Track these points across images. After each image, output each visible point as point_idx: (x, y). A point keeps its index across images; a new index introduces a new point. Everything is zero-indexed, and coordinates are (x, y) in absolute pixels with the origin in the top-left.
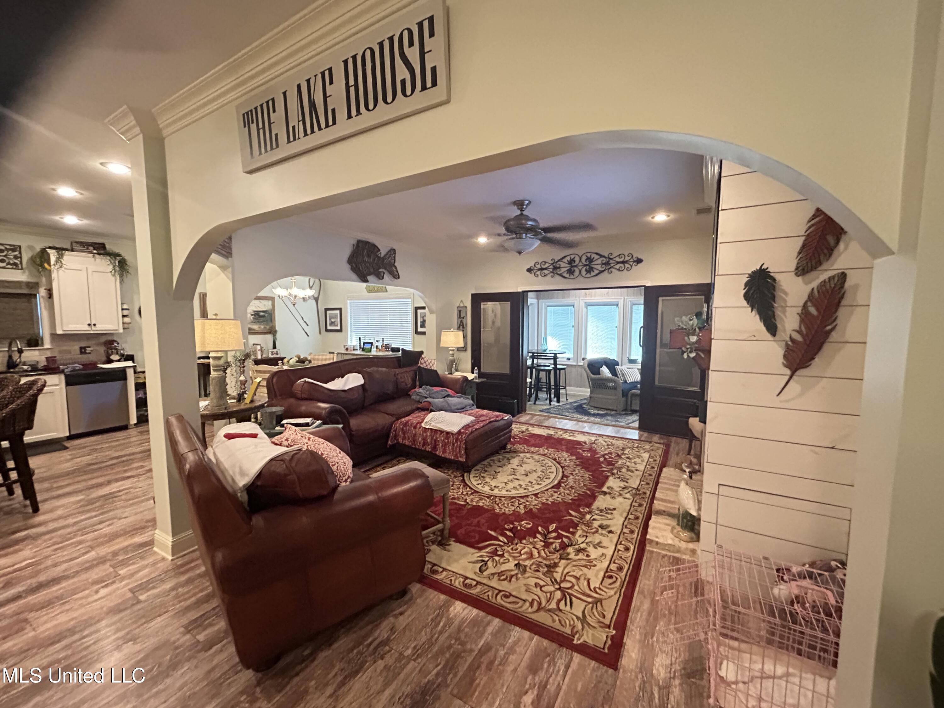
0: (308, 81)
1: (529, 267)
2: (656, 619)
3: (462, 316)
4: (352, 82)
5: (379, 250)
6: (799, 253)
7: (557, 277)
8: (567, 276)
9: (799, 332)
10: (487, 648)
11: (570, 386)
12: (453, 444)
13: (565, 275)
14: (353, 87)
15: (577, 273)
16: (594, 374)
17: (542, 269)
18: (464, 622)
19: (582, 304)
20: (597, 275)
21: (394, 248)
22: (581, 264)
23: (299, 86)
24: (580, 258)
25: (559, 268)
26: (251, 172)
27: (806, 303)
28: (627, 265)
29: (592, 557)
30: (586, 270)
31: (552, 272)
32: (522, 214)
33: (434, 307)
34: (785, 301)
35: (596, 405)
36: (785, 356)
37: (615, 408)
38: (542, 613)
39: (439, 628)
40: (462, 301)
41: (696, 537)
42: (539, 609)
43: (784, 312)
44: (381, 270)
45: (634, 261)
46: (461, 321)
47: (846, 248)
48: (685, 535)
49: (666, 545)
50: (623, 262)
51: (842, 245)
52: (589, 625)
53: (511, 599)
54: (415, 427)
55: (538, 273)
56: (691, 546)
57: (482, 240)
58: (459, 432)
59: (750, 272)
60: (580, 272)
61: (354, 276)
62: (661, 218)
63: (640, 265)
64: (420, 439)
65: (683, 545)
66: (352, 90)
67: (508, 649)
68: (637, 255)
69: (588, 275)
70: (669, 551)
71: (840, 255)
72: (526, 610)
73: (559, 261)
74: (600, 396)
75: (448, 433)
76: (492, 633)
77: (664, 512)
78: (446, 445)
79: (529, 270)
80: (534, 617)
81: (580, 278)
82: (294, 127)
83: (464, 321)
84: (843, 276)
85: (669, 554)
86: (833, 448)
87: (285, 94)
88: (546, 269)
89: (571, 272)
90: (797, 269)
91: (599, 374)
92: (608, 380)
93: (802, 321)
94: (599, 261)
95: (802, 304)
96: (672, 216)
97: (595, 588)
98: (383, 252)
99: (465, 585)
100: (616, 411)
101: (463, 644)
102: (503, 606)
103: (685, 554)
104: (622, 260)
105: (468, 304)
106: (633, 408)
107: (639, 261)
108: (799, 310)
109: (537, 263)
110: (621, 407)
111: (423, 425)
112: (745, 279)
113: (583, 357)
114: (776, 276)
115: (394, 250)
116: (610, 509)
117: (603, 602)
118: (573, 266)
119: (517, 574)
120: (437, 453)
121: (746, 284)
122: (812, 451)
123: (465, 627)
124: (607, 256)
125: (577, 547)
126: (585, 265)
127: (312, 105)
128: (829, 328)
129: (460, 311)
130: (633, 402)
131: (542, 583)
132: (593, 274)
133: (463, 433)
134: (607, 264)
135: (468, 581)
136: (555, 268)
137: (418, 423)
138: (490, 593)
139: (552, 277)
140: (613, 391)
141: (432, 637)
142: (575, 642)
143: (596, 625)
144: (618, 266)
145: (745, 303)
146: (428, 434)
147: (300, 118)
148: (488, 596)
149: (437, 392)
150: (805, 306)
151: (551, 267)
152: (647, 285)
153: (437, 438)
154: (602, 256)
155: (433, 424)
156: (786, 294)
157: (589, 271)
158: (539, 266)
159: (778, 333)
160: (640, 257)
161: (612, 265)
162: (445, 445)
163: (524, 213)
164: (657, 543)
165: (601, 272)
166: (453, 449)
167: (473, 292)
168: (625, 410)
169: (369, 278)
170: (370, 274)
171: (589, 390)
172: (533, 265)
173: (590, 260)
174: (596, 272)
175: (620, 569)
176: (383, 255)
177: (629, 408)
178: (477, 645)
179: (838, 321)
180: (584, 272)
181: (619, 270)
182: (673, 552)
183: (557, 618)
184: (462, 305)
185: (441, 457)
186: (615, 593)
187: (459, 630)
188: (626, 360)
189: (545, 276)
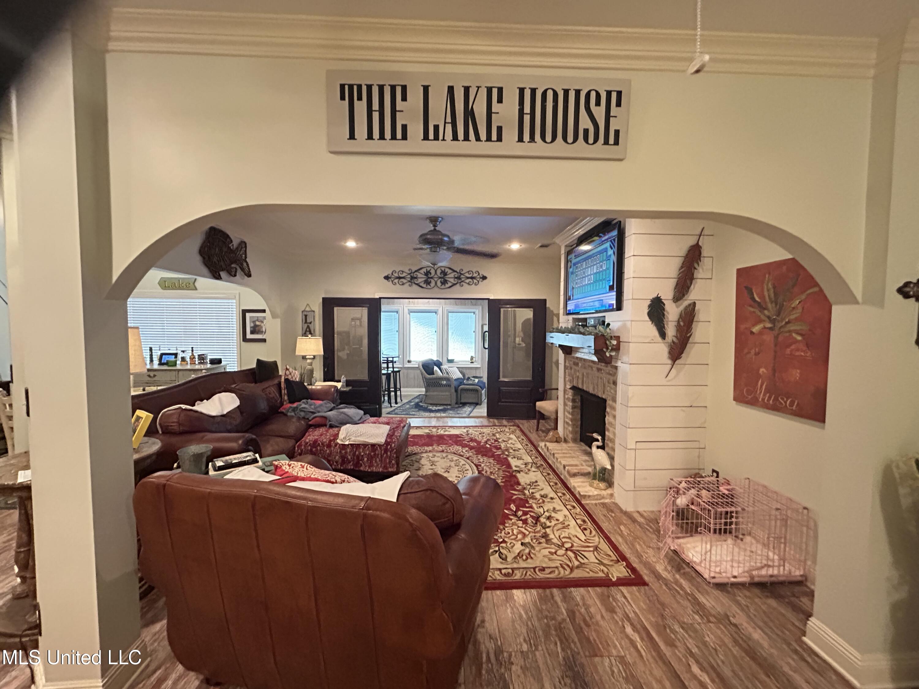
0: (467, 90)
1: (386, 275)
2: (633, 545)
3: (308, 321)
4: (527, 109)
5: (232, 241)
6: (675, 289)
7: (415, 286)
8: (424, 286)
9: (676, 337)
10: (572, 614)
11: (404, 387)
12: (382, 456)
13: (422, 284)
14: (529, 116)
15: (433, 284)
16: (429, 374)
17: (400, 278)
18: (535, 601)
19: (406, 311)
20: (450, 287)
21: (246, 240)
22: (436, 276)
23: (451, 90)
24: (436, 271)
25: (416, 278)
26: (332, 152)
27: (679, 319)
28: (475, 281)
29: (561, 520)
30: (441, 282)
31: (409, 281)
32: (435, 229)
33: (278, 311)
34: (668, 318)
35: (431, 402)
36: (670, 353)
37: (449, 403)
38: (576, 571)
39: (524, 616)
40: (308, 305)
41: (610, 485)
42: (572, 569)
43: (667, 324)
44: (233, 266)
45: (481, 278)
46: (308, 327)
47: (694, 288)
48: (602, 485)
49: (594, 496)
50: (472, 278)
51: (692, 286)
52: (609, 565)
53: (548, 571)
54: (329, 446)
55: (396, 281)
56: (609, 491)
57: (351, 244)
58: (387, 443)
59: (651, 298)
60: (436, 283)
61: (205, 270)
62: (515, 246)
63: (485, 281)
64: (337, 458)
65: (604, 493)
66: (527, 118)
67: (584, 605)
68: (483, 273)
69: (443, 287)
70: (597, 499)
71: (692, 291)
72: (565, 573)
73: (416, 271)
74: (435, 393)
75: (373, 445)
76: (561, 600)
77: (578, 473)
78: (372, 457)
79: (387, 278)
80: (573, 575)
81: (436, 289)
82: (436, 128)
83: (311, 326)
84: (694, 304)
85: (597, 502)
86: (691, 406)
87: (426, 89)
88: (403, 278)
89: (427, 282)
90: (674, 298)
91: (434, 374)
92: (441, 379)
93: (677, 331)
94: (452, 275)
95: (677, 320)
96: (523, 246)
97: (585, 540)
98: (235, 243)
99: (505, 575)
100: (450, 405)
101: (554, 618)
102: (548, 578)
103: (607, 499)
104: (470, 276)
105: (317, 308)
106: (463, 401)
107: (484, 278)
108: (676, 323)
109: (394, 271)
110: (454, 401)
111: (339, 441)
112: (649, 302)
113: (408, 359)
114: (665, 302)
115: (246, 244)
116: (533, 483)
117: (599, 546)
118: (429, 278)
119: (530, 551)
120: (362, 468)
121: (650, 306)
122: (682, 410)
123: (540, 605)
124: (458, 271)
125: (544, 516)
126: (440, 278)
127: (469, 114)
128: (688, 335)
129: (306, 316)
130: (462, 396)
131: (553, 551)
132: (447, 286)
133: (390, 442)
134: (459, 278)
135: (503, 571)
136: (412, 278)
137: (330, 441)
138: (529, 573)
139: (410, 286)
140: (448, 388)
141: (527, 625)
142: (613, 580)
143: (611, 563)
144: (468, 281)
145: (647, 318)
146: (348, 450)
147: (449, 120)
148: (530, 575)
149: (321, 405)
150: (678, 322)
151: (409, 276)
152: (491, 298)
153: (360, 453)
154: (454, 271)
155: (353, 439)
156: (668, 313)
157: (444, 282)
158: (396, 275)
159: (666, 338)
160: (484, 275)
161: (463, 279)
162: (370, 458)
163: (437, 228)
164: (589, 496)
165: (454, 285)
166: (381, 461)
167: (324, 296)
168: (457, 403)
169: (223, 274)
170: (222, 270)
171: (424, 389)
172: (390, 272)
173: (444, 273)
174: (450, 284)
175: (584, 521)
176: (235, 246)
177: (459, 402)
178: (563, 614)
179: (693, 330)
180: (439, 284)
181: (469, 284)
182: (600, 500)
183: (588, 570)
184: (308, 309)
185: (368, 472)
186: (599, 538)
187: (540, 611)
188: (445, 360)
189: (403, 284)
